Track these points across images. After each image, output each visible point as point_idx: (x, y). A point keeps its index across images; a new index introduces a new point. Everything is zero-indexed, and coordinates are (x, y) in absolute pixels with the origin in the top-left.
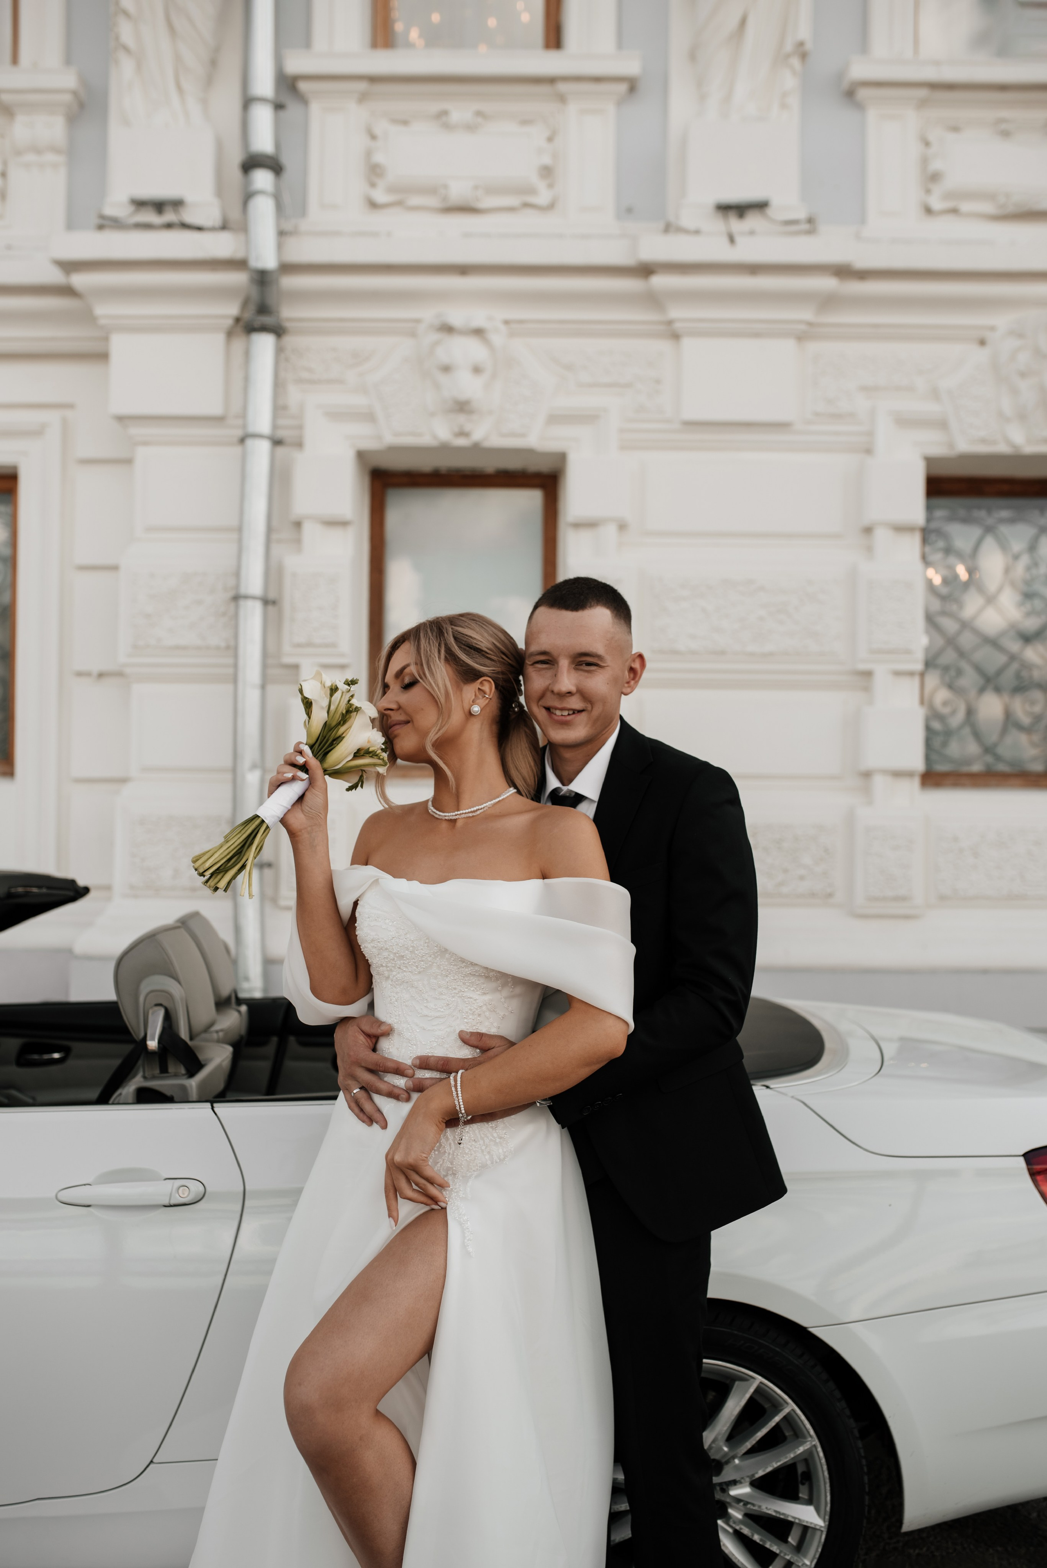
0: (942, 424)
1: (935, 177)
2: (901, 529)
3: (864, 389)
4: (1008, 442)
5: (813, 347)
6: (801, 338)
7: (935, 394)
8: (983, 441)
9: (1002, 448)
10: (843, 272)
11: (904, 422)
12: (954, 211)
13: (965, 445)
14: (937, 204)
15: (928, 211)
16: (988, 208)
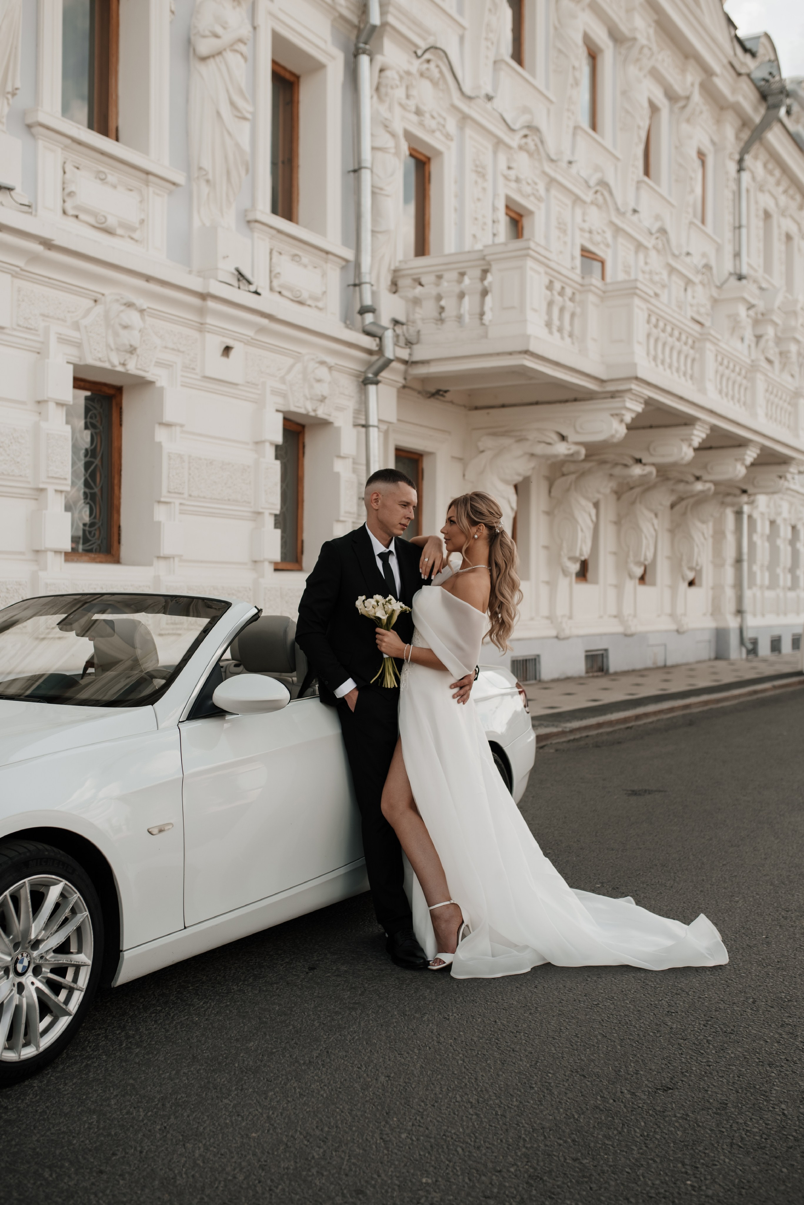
0: (79, 345)
1: (71, 194)
2: (59, 404)
3: (43, 315)
4: (109, 361)
5: (19, 283)
6: (13, 276)
7: (76, 326)
8: (100, 360)
9: (107, 365)
10: (48, 244)
11: (62, 340)
12: (77, 217)
13: (90, 360)
14: (71, 212)
15: (64, 212)
16: (92, 220)
